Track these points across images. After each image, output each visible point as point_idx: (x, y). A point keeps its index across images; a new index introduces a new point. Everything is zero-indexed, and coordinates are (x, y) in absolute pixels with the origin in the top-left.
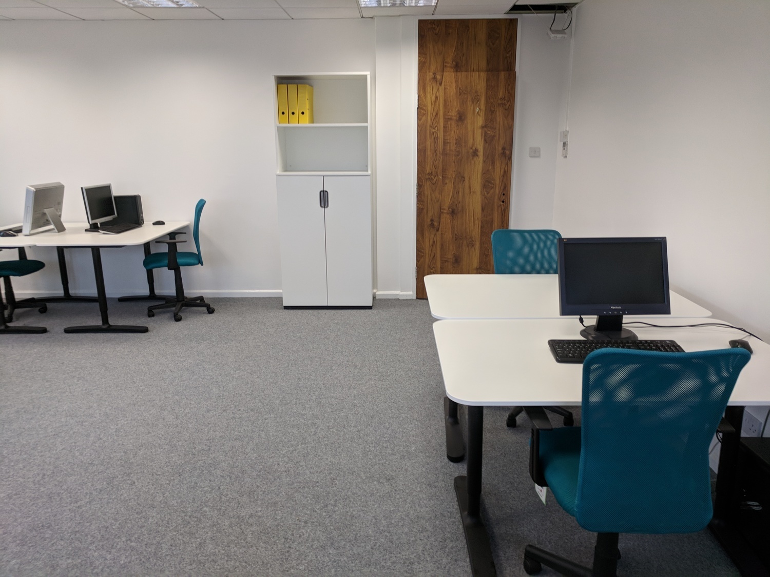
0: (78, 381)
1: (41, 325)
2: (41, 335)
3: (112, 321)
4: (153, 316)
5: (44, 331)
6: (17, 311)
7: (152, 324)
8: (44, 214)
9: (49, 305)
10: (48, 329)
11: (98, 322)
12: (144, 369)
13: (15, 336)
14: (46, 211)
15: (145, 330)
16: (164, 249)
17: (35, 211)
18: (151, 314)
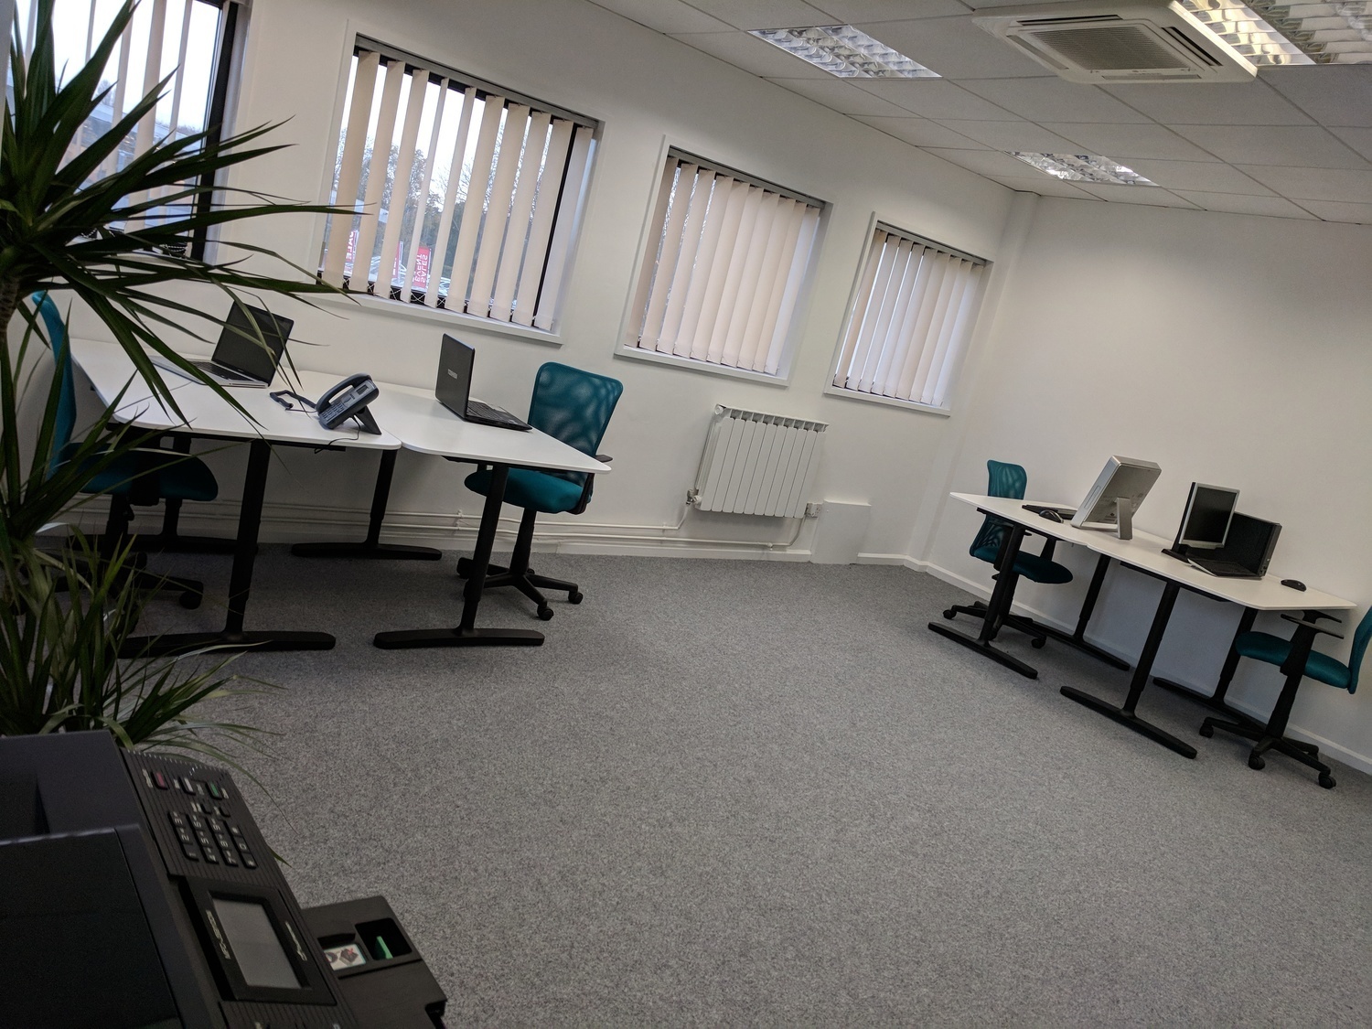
0: (1064, 778)
1: (1030, 663)
2: (1027, 679)
3: (1141, 713)
4: (1209, 736)
5: (1032, 675)
6: (1004, 628)
7: (1205, 749)
8: (1115, 504)
9: (1049, 641)
10: (1038, 676)
11: (1118, 703)
12: (1174, 820)
13: (993, 663)
14: (1118, 500)
15: (1190, 754)
16: (1287, 633)
17: (1104, 496)
18: (1206, 731)
